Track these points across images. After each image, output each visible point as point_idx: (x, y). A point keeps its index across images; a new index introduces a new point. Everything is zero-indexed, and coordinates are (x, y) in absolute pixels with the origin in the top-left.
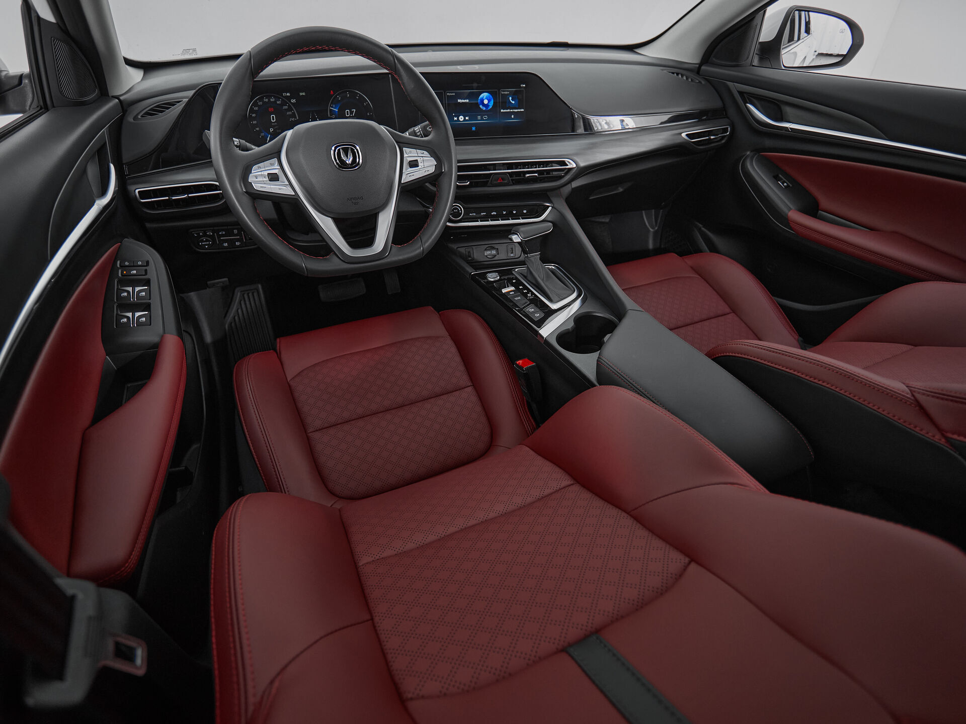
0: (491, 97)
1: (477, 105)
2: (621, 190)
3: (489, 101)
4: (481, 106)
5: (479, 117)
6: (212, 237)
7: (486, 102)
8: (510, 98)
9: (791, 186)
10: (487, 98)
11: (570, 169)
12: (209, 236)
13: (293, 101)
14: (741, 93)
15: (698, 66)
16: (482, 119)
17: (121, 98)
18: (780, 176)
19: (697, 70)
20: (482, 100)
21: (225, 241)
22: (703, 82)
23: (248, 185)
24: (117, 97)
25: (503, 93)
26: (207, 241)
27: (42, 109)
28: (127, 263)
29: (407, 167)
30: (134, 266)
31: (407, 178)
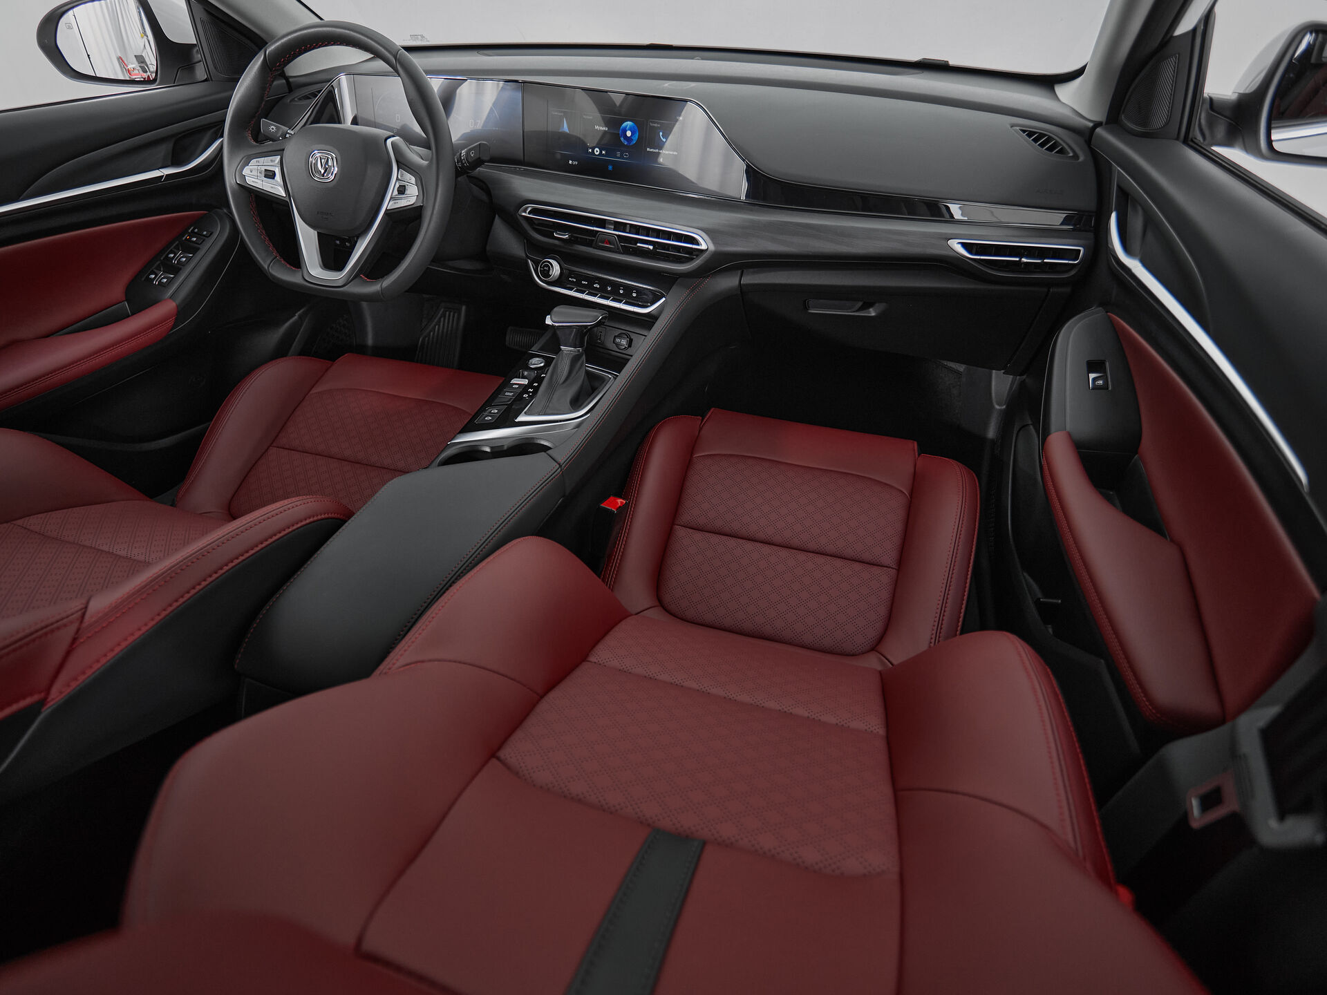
0: (636, 128)
1: (617, 136)
2: (872, 313)
3: (633, 134)
4: (622, 139)
5: (618, 154)
7: (629, 134)
8: (661, 134)
9: (1110, 389)
10: (630, 130)
11: (702, 251)
14: (1125, 195)
15: (1091, 125)
16: (622, 157)
17: (291, 80)
18: (1107, 365)
19: (1087, 135)
20: (625, 131)
22: (1081, 159)
23: (242, 176)
25: (651, 124)
27: (206, 80)
28: (196, 230)
29: (396, 192)
30: (198, 235)
31: (392, 205)
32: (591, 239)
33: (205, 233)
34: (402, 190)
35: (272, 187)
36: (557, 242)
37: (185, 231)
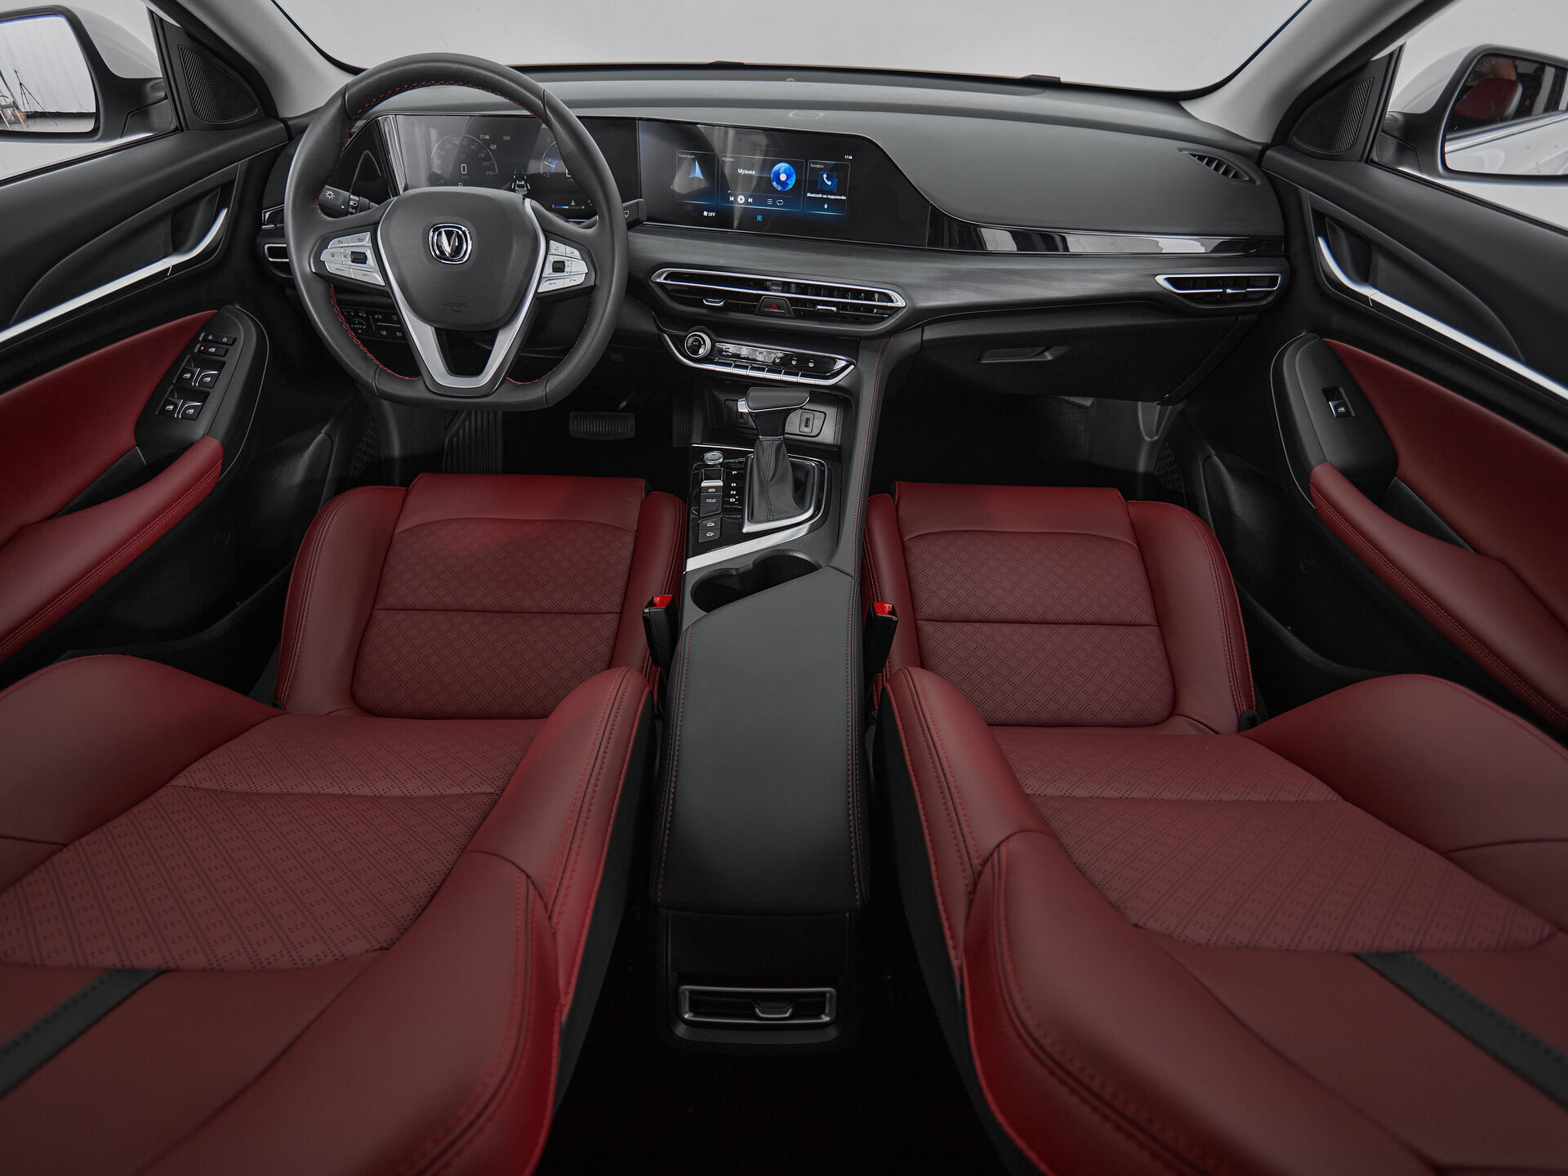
0: (792, 170)
1: (769, 181)
2: (1049, 357)
3: (789, 177)
4: (774, 184)
5: (770, 201)
6: (366, 319)
7: (783, 177)
8: (825, 176)
9: (1353, 414)
10: (785, 172)
11: (898, 309)
12: (362, 318)
13: (494, 147)
14: (1319, 216)
15: (1260, 147)
16: (774, 204)
17: (290, 123)
18: (1342, 390)
19: (1257, 157)
20: (778, 174)
21: (385, 328)
22: (1258, 182)
23: (320, 264)
24: (284, 121)
25: (812, 166)
26: (360, 323)
27: (176, 130)
28: (210, 337)
29: (548, 270)
30: (216, 342)
31: (545, 287)
32: (751, 304)
33: (225, 340)
34: (559, 267)
35: (364, 275)
36: (704, 311)
37: (195, 340)
